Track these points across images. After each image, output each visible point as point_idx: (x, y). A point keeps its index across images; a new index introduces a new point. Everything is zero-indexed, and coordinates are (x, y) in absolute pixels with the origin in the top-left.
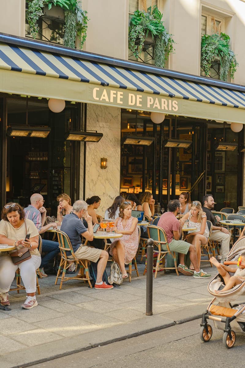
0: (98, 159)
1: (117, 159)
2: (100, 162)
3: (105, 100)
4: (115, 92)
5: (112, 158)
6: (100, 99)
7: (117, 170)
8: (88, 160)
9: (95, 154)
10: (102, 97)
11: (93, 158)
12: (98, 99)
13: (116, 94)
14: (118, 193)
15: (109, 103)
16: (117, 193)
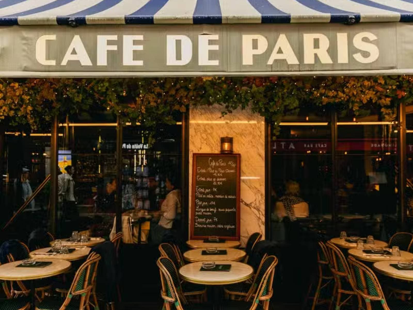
0: (215, 140)
1: (258, 138)
2: (219, 144)
3: (78, 62)
4: (114, 37)
5: (245, 137)
6: (59, 61)
7: (258, 157)
8: (193, 143)
9: (209, 131)
10: (68, 57)
11: (205, 137)
12: (53, 63)
13: (119, 43)
14: (262, 195)
15: (95, 68)
16: (259, 195)
